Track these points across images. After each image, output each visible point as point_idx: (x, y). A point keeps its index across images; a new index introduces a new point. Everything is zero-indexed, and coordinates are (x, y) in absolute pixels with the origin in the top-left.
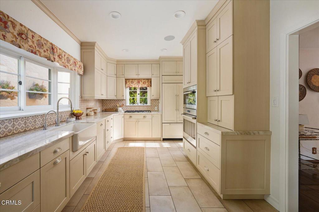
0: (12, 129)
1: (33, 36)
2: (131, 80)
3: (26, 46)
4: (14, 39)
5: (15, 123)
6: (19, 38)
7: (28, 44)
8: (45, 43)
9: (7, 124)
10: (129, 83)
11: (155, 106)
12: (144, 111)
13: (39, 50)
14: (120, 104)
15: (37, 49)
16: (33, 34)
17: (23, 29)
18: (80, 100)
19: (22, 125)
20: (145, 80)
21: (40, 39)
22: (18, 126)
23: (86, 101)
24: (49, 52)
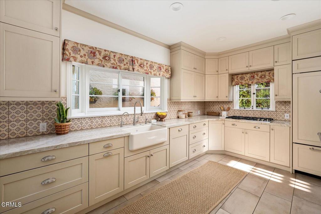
0: (101, 123)
1: (114, 56)
2: (240, 76)
3: (109, 64)
4: (100, 62)
5: (103, 120)
6: (104, 60)
7: (110, 62)
8: (126, 58)
9: (98, 120)
10: (238, 80)
11: (285, 112)
12: (267, 119)
13: (120, 65)
14: (226, 107)
15: (118, 64)
16: (115, 54)
17: (107, 52)
18: (168, 103)
19: (108, 121)
20: (263, 73)
21: (121, 56)
22: (105, 122)
23: (178, 103)
24: (128, 64)
